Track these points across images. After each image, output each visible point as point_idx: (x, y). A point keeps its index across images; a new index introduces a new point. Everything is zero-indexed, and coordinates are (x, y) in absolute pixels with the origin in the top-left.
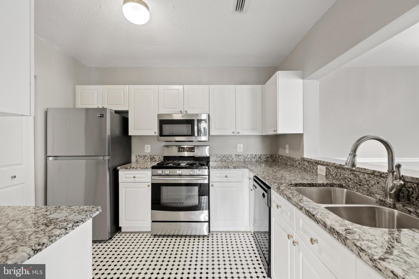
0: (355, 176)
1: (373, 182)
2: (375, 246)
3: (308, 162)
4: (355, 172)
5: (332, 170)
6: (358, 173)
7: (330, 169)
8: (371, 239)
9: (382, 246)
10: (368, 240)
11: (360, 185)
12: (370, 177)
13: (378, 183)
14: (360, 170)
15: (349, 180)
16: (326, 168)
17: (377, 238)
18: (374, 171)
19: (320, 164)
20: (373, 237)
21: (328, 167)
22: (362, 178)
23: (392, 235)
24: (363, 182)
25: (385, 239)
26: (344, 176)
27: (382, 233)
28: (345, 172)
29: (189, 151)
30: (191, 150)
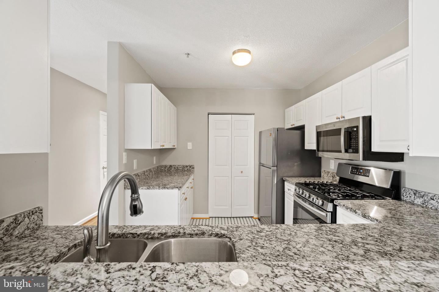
2: (75, 229)
8: (79, 231)
9: (72, 231)
10: (80, 230)
17: (77, 234)
20: (79, 233)
23: (70, 240)
25: (73, 235)
27: (77, 238)
29: (362, 174)
30: (365, 174)
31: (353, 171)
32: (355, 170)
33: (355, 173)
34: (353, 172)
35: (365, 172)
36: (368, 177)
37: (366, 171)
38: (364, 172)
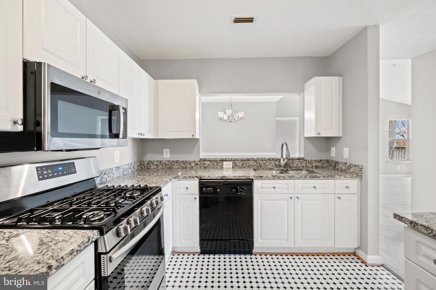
0: (257, 163)
1: (268, 164)
3: (210, 161)
4: (257, 161)
5: (238, 163)
6: (259, 161)
7: (236, 162)
11: (260, 167)
12: (266, 161)
13: (271, 163)
14: (262, 159)
15: (253, 166)
16: (233, 163)
18: (270, 158)
19: (226, 161)
21: (235, 161)
22: (261, 163)
24: (263, 165)
26: (249, 165)
28: (250, 162)
29: (65, 172)
30: (69, 170)
31: (45, 174)
32: (48, 172)
33: (50, 175)
34: (45, 176)
35: (68, 168)
36: (75, 172)
37: (68, 166)
38: (66, 169)
